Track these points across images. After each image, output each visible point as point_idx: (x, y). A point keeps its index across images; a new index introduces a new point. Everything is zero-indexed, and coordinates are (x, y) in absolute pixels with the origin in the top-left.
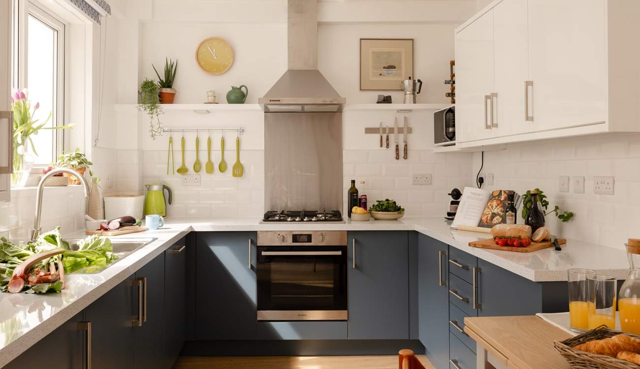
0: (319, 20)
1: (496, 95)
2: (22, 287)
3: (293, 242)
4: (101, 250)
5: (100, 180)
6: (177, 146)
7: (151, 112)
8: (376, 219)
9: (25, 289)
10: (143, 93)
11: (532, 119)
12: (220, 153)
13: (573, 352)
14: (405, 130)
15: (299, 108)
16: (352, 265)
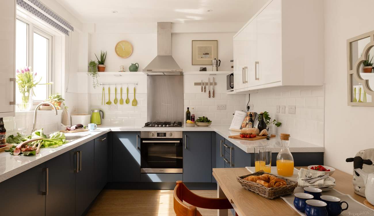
0: (172, 32)
1: (247, 68)
2: (19, 153)
3: (158, 136)
4: (60, 138)
5: (68, 107)
6: (107, 91)
7: (93, 76)
8: (198, 126)
9: (21, 154)
10: (90, 67)
11: (258, 79)
12: (126, 95)
13: (242, 181)
14: (213, 84)
15: (162, 74)
16: (185, 147)
